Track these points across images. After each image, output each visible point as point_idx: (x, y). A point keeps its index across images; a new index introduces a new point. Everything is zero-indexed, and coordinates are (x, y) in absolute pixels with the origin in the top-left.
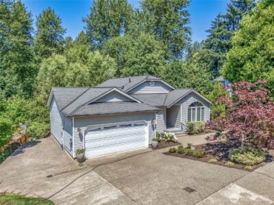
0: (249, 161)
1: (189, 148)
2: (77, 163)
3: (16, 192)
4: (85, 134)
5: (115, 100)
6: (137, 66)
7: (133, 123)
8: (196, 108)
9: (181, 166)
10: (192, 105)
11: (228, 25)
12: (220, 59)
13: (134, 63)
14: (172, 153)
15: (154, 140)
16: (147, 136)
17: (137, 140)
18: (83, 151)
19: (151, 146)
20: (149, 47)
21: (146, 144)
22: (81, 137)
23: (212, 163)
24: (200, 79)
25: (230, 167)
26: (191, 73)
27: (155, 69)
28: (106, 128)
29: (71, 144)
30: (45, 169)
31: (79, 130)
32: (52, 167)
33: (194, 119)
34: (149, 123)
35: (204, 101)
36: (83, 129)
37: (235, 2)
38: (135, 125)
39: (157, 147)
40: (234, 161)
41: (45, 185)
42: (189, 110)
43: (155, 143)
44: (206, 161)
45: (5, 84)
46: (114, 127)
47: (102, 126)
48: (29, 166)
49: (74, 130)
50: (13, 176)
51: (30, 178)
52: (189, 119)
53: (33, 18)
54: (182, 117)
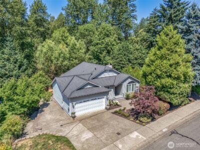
0: (145, 121)
1: (124, 110)
2: (72, 119)
3: (51, 133)
4: (75, 105)
5: (89, 86)
6: (100, 46)
7: (97, 98)
8: (131, 84)
9: (118, 122)
10: (129, 83)
11: (160, 18)
12: (153, 42)
13: (97, 44)
14: (115, 113)
15: (107, 105)
16: (104, 103)
17: (99, 106)
18: (74, 113)
19: (106, 108)
20: (107, 33)
21: (104, 107)
22: (73, 107)
23: (131, 120)
24: (140, 54)
25: (137, 123)
26: (135, 50)
27: (111, 48)
28: (85, 101)
29: (69, 110)
30: (58, 122)
31: (72, 104)
32: (61, 121)
33: (130, 90)
34: (105, 97)
35: (136, 80)
36: (74, 103)
37: (166, 1)
38: (99, 99)
39: (109, 109)
40: (139, 121)
41: (61, 130)
42: (127, 86)
43: (108, 107)
44: (129, 120)
45: (17, 60)
46: (88, 101)
47: (83, 101)
48: (50, 120)
49: (70, 104)
50: (45, 125)
51: (53, 127)
52: (127, 91)
53: (27, 6)
54: (124, 90)
